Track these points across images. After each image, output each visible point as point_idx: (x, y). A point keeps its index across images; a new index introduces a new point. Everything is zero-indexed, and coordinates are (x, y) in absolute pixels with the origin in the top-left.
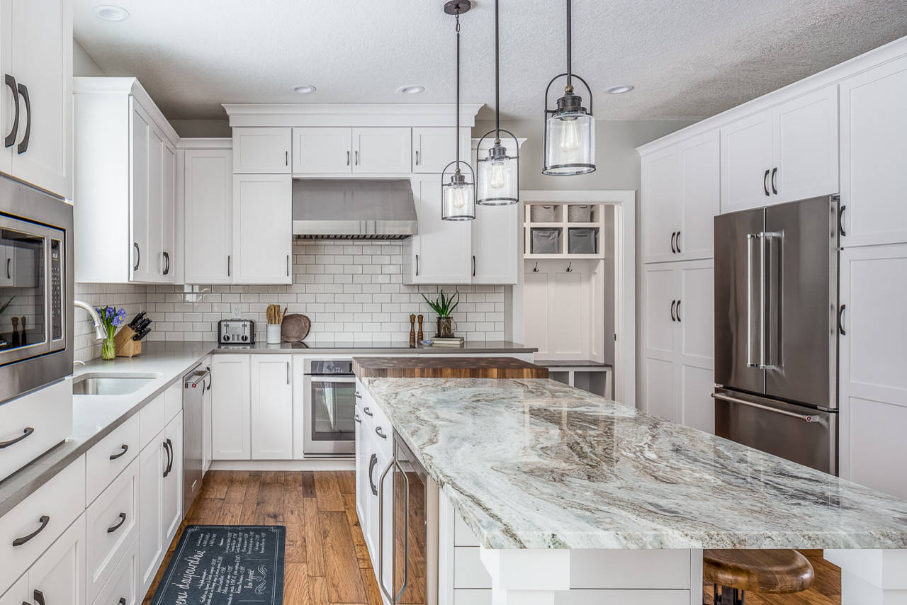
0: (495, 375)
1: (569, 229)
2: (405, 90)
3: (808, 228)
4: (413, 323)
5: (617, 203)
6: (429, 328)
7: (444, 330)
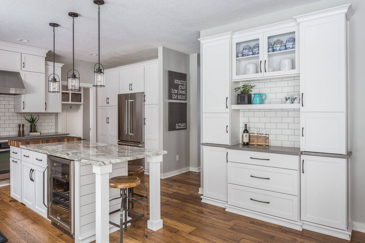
0: (66, 141)
1: (72, 93)
2: (21, 40)
3: (138, 99)
4: (19, 127)
5: (91, 88)
6: (27, 129)
7: (33, 129)
